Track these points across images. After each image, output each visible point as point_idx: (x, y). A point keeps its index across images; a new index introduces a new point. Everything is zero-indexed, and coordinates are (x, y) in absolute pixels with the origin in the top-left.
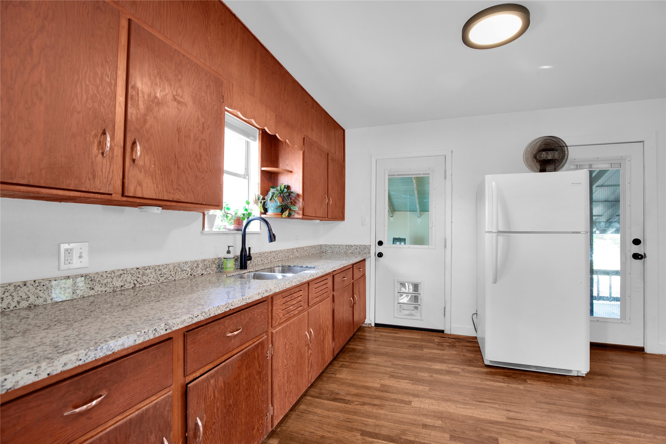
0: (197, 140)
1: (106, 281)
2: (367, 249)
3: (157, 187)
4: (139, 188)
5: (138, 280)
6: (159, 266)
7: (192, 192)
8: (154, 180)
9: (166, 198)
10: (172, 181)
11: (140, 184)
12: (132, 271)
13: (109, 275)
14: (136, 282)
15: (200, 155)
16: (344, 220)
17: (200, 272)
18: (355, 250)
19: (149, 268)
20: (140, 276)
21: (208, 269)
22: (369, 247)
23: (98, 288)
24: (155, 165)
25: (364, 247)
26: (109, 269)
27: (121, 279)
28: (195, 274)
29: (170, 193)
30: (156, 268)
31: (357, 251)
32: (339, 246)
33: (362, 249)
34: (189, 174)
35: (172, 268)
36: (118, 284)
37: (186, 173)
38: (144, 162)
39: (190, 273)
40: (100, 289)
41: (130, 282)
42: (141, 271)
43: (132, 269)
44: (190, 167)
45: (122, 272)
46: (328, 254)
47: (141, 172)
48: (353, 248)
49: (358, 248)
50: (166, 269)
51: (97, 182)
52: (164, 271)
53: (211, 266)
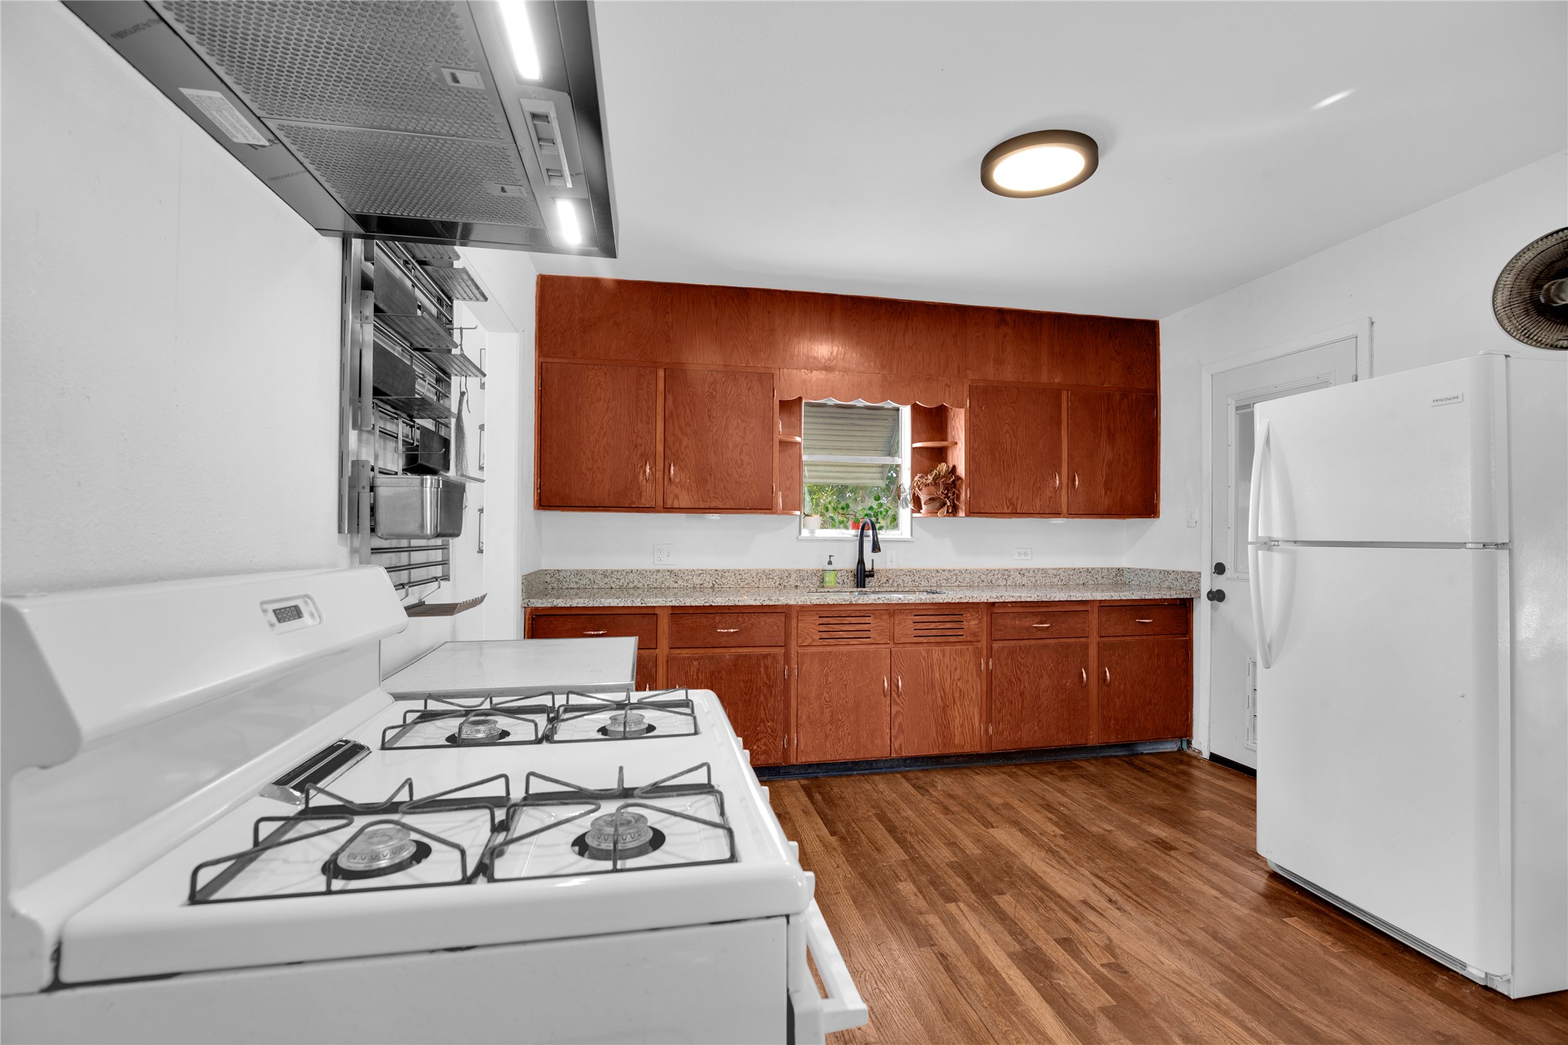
0: (736, 447)
1: (687, 578)
2: (1194, 581)
3: (693, 498)
4: (676, 501)
5: (717, 581)
6: (739, 570)
7: (732, 498)
8: (690, 492)
9: (702, 507)
10: (708, 490)
11: (676, 497)
12: (710, 572)
13: (690, 573)
14: (714, 583)
15: (741, 460)
16: (1158, 517)
17: (792, 582)
18: (1175, 583)
19: (728, 571)
20: (719, 578)
21: (805, 581)
22: (1198, 575)
23: (680, 582)
24: (690, 479)
25: (1189, 575)
26: (690, 568)
27: (700, 578)
28: (786, 584)
29: (706, 501)
30: (736, 572)
31: (1178, 584)
32: (1150, 571)
33: (1186, 581)
34: (728, 481)
35: (754, 574)
36: (698, 581)
37: (725, 481)
38: (681, 479)
39: (778, 582)
40: (683, 584)
41: (709, 582)
42: (722, 573)
43: (711, 570)
44: (729, 474)
45: (701, 572)
46: (1133, 587)
47: (677, 487)
48: (1171, 576)
49: (1179, 577)
50: (747, 575)
51: (643, 499)
52: (744, 576)
53: (810, 577)
